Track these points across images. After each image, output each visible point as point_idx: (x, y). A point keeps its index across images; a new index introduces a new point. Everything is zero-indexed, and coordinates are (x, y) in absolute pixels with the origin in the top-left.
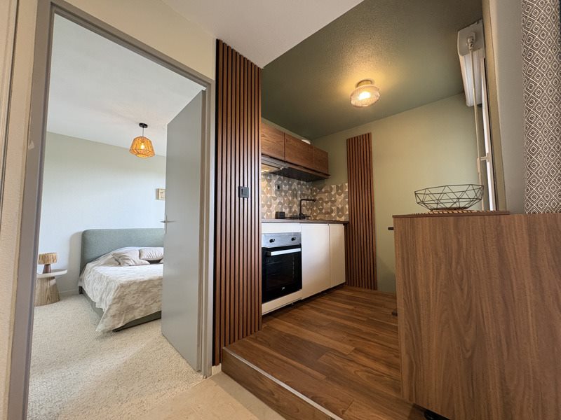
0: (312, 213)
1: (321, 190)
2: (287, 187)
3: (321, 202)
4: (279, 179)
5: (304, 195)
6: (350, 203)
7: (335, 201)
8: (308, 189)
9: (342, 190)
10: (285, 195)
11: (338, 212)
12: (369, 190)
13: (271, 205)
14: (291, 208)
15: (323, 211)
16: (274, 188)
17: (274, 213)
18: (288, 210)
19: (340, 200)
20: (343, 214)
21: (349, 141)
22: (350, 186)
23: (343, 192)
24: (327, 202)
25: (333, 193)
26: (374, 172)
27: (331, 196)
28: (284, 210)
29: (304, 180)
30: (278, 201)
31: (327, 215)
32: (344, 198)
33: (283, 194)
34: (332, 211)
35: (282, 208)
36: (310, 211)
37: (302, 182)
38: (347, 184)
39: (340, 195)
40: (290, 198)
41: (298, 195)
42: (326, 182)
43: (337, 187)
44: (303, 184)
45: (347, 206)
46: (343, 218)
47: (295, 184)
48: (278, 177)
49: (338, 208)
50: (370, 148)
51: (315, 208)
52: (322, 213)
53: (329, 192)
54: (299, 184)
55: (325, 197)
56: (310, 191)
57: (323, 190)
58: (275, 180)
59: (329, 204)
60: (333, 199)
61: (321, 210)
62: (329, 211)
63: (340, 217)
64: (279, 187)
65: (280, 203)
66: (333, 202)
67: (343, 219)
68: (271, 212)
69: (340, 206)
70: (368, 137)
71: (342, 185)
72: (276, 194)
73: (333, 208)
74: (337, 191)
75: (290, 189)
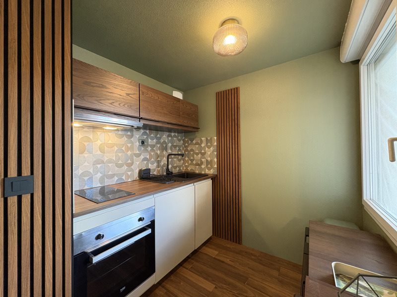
0: (184, 163)
1: (192, 141)
2: (155, 141)
3: (192, 153)
4: (144, 134)
5: (175, 147)
6: (218, 157)
7: (205, 153)
8: (179, 140)
9: (211, 143)
10: (152, 150)
11: (207, 165)
12: (236, 145)
13: (132, 164)
14: (159, 162)
15: (194, 162)
16: (137, 144)
17: (137, 171)
18: (155, 164)
19: (209, 153)
20: (212, 167)
21: (219, 95)
22: (219, 140)
23: (212, 145)
24: (197, 154)
25: (203, 145)
26: (241, 128)
27: (201, 148)
28: (150, 166)
29: (175, 132)
30: (142, 157)
31: (197, 167)
32: (213, 152)
33: (149, 149)
34: (202, 163)
35: (147, 164)
36: (182, 162)
37: (173, 134)
38: (216, 138)
39: (209, 148)
40: (159, 152)
41: (169, 148)
42: (197, 134)
43: (207, 139)
44: (175, 136)
45: (216, 160)
46: (212, 170)
47: (165, 137)
48: (142, 131)
49: (207, 160)
50: (238, 103)
51: (187, 159)
52: (193, 164)
53: (200, 144)
54: (168, 136)
55: (195, 148)
56: (182, 142)
57: (194, 142)
58: (137, 135)
59: (200, 156)
60: (203, 151)
61: (192, 161)
62: (199, 162)
63: (209, 169)
64: (143, 142)
65: (145, 159)
66: (203, 154)
67: (212, 172)
68: (132, 170)
69: (209, 159)
70: (236, 91)
71: (211, 139)
72: (139, 150)
73: (203, 160)
74: (207, 143)
75: (157, 143)
